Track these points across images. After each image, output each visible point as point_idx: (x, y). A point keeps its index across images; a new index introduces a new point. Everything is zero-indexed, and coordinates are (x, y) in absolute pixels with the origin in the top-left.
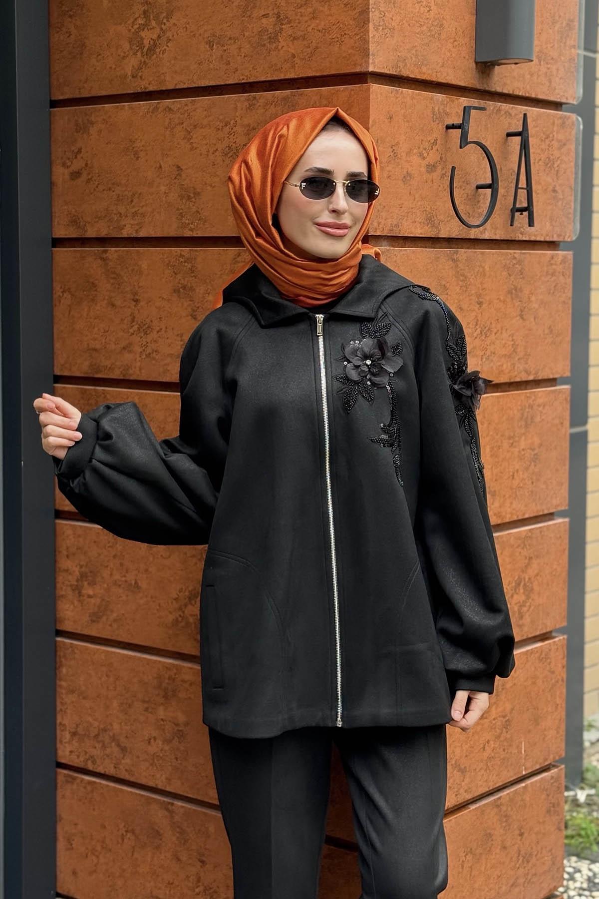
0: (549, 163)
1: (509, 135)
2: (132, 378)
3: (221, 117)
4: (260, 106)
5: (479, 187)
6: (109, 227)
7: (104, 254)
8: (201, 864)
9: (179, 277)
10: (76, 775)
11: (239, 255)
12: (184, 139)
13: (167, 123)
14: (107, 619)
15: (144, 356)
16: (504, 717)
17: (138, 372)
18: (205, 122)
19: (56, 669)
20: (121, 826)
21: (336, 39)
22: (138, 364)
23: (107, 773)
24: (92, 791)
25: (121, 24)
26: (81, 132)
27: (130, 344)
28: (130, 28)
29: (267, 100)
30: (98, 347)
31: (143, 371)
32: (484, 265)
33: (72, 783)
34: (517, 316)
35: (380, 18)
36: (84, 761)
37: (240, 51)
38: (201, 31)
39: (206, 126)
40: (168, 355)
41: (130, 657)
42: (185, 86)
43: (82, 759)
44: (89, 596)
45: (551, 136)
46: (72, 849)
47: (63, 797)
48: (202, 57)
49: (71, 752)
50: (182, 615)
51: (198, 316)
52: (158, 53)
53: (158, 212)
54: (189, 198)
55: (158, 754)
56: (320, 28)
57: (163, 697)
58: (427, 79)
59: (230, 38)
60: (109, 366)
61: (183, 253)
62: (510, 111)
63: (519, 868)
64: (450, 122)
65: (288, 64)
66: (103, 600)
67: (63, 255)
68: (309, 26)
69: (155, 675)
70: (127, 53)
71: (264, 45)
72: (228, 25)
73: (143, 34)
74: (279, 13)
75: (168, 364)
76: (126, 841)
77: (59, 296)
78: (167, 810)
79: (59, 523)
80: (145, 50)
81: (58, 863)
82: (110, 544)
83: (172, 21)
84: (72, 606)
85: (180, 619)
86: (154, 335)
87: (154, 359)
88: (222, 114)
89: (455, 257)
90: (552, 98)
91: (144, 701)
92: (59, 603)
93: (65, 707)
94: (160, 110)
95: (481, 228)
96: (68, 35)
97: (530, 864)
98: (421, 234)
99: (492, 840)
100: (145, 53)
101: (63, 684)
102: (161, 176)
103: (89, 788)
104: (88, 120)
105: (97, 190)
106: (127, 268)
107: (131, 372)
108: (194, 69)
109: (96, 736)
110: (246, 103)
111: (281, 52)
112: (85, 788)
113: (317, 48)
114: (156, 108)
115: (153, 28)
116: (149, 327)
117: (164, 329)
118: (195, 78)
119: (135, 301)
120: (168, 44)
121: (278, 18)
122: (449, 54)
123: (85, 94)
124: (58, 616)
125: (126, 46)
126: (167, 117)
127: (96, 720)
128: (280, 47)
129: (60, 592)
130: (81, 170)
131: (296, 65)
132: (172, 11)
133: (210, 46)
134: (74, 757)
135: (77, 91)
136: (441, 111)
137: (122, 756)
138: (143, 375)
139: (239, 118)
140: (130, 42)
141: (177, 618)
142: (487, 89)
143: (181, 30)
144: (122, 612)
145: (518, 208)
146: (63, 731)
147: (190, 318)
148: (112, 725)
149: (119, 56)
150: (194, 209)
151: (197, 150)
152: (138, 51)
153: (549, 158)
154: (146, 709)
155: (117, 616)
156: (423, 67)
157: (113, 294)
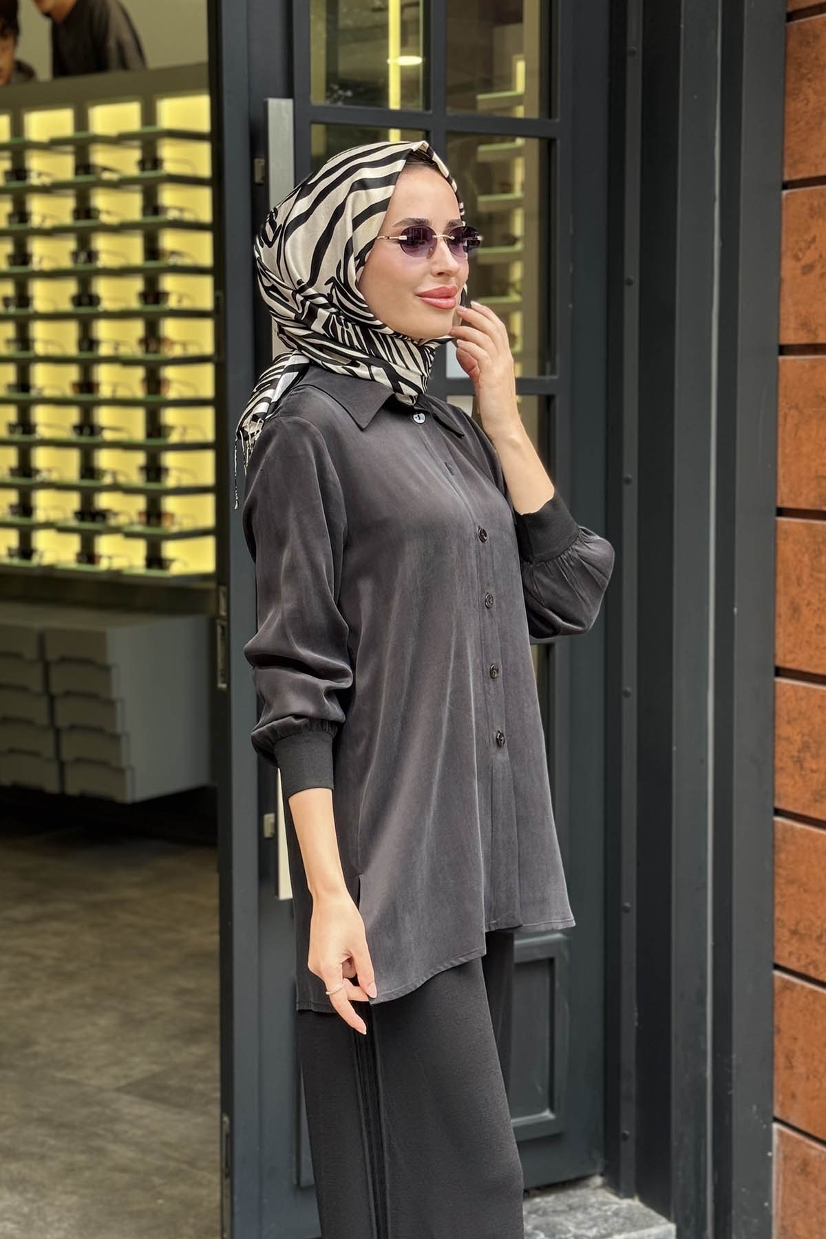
19: (773, 853)
24: (813, 1002)
26: (817, 217)
33: (792, 989)
36: (805, 966)
43: (803, 962)
44: (812, 771)
46: (792, 1067)
47: (783, 1005)
49: (791, 954)
67: (792, 365)
77: (785, 413)
79: (780, 683)
81: (776, 1084)
84: (792, 781)
92: (778, 776)
93: (785, 899)
96: (805, 102)
101: (781, 871)
103: (810, 998)
104: (824, 202)
109: (819, 938)
112: (806, 997)
124: (776, 791)
127: (819, 918)
129: (778, 764)
130: (815, 263)
135: (813, 169)
146: (781, 928)
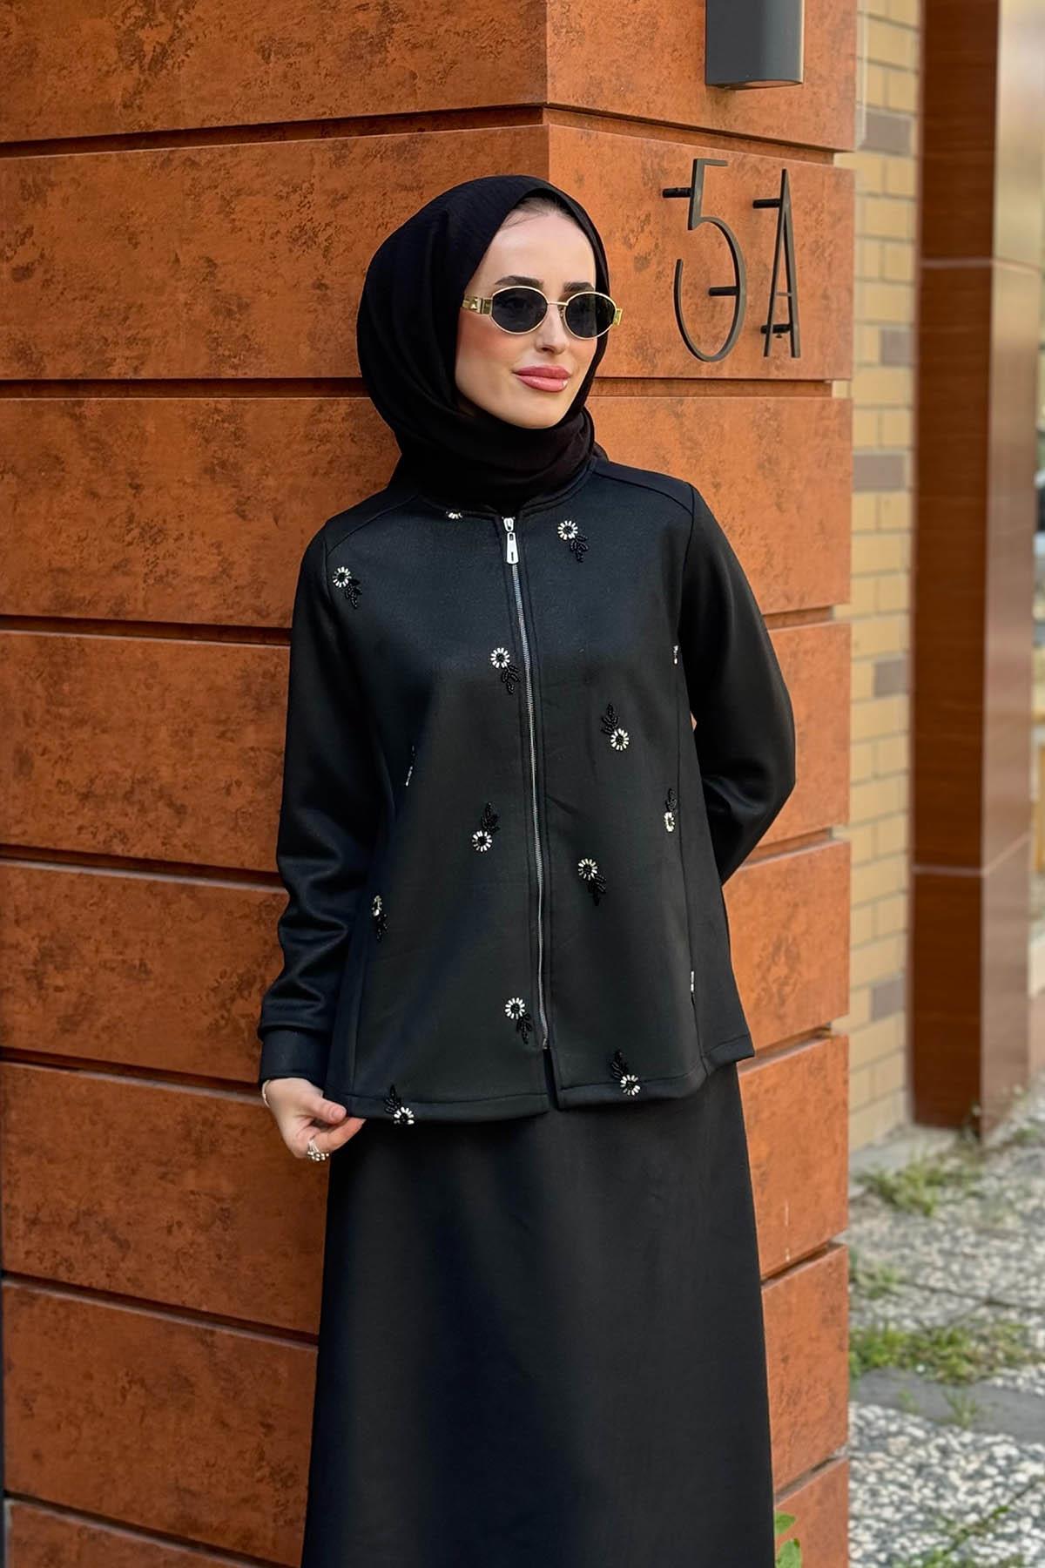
0: (817, 249)
1: (759, 204)
2: (130, 618)
3: (285, 178)
4: (354, 159)
5: (715, 292)
6: (85, 362)
7: (77, 408)
8: (263, 1430)
9: (214, 446)
10: (37, 1291)
11: (321, 410)
12: (218, 213)
13: (187, 186)
14: (90, 1028)
15: (151, 581)
17: (141, 608)
18: (257, 184)
20: (121, 1374)
21: (489, 49)
22: (141, 595)
23: (94, 1285)
24: (67, 1317)
25: (101, 16)
26: (32, 199)
27: (127, 561)
28: (119, 23)
29: (366, 148)
30: (68, 565)
31: (150, 606)
32: (721, 422)
33: (31, 1306)
34: (771, 507)
35: (561, 13)
36: (51, 1268)
37: (319, 67)
38: (248, 31)
39: (258, 192)
40: (196, 579)
41: (134, 1089)
42: (220, 124)
43: (47, 1264)
44: (58, 989)
45: (820, 205)
46: (33, 1415)
47: (15, 1329)
48: (249, 75)
49: (28, 1253)
50: (226, 1015)
51: (247, 513)
52: (169, 67)
53: (174, 337)
54: (230, 313)
55: (185, 1250)
56: (460, 29)
57: (194, 1154)
58: (633, 114)
59: (300, 44)
60: (88, 598)
61: (219, 406)
62: (760, 167)
63: (781, 1414)
64: (669, 185)
65: (404, 90)
66: (82, 994)
68: (440, 25)
69: (179, 1119)
70: (114, 67)
71: (361, 57)
72: (296, 21)
73: (141, 34)
74: (386, 2)
75: (195, 594)
76: (129, 1398)
78: (204, 1342)
80: (147, 60)
81: (7, 1442)
82: (95, 900)
83: (197, 12)
84: (26, 1007)
85: (222, 1022)
86: (170, 545)
87: (170, 585)
88: (287, 172)
89: (679, 409)
90: (819, 144)
91: (159, 1163)
92: (2, 1000)
93: (17, 1176)
94: (176, 163)
95: (718, 363)
96: (5, 33)
97: (798, 1409)
98: (628, 372)
100: (146, 67)
101: (13, 1138)
102: (178, 276)
103: (62, 1312)
104: (44, 180)
105: (62, 299)
106: (118, 431)
107: (129, 607)
108: (236, 95)
109: (73, 1225)
110: (331, 154)
111: (392, 68)
112: (55, 1312)
113: (455, 62)
114: (168, 160)
115: (162, 24)
116: (159, 532)
117: (187, 535)
118: (238, 109)
119: (133, 488)
120: (189, 52)
121: (384, 10)
122: (665, 73)
123: (37, 135)
125: (113, 54)
126: (188, 175)
127: (72, 1197)
128: (389, 61)
129: (3, 984)
130: (33, 264)
131: (418, 91)
133: (263, 56)
134: (33, 1260)
135: (24, 130)
136: (656, 167)
137: (121, 1255)
138: (150, 613)
139: (317, 178)
140: (119, 48)
141: (217, 1021)
142: (723, 129)
143: (212, 28)
144: (118, 1013)
145: (775, 326)
146: (12, 1218)
147: (233, 516)
148: (101, 1205)
149: (99, 70)
150: (239, 332)
151: (245, 231)
152: (132, 63)
153: (816, 242)
154: (163, 1177)
155: (109, 1021)
156: (627, 94)
157: (94, 477)
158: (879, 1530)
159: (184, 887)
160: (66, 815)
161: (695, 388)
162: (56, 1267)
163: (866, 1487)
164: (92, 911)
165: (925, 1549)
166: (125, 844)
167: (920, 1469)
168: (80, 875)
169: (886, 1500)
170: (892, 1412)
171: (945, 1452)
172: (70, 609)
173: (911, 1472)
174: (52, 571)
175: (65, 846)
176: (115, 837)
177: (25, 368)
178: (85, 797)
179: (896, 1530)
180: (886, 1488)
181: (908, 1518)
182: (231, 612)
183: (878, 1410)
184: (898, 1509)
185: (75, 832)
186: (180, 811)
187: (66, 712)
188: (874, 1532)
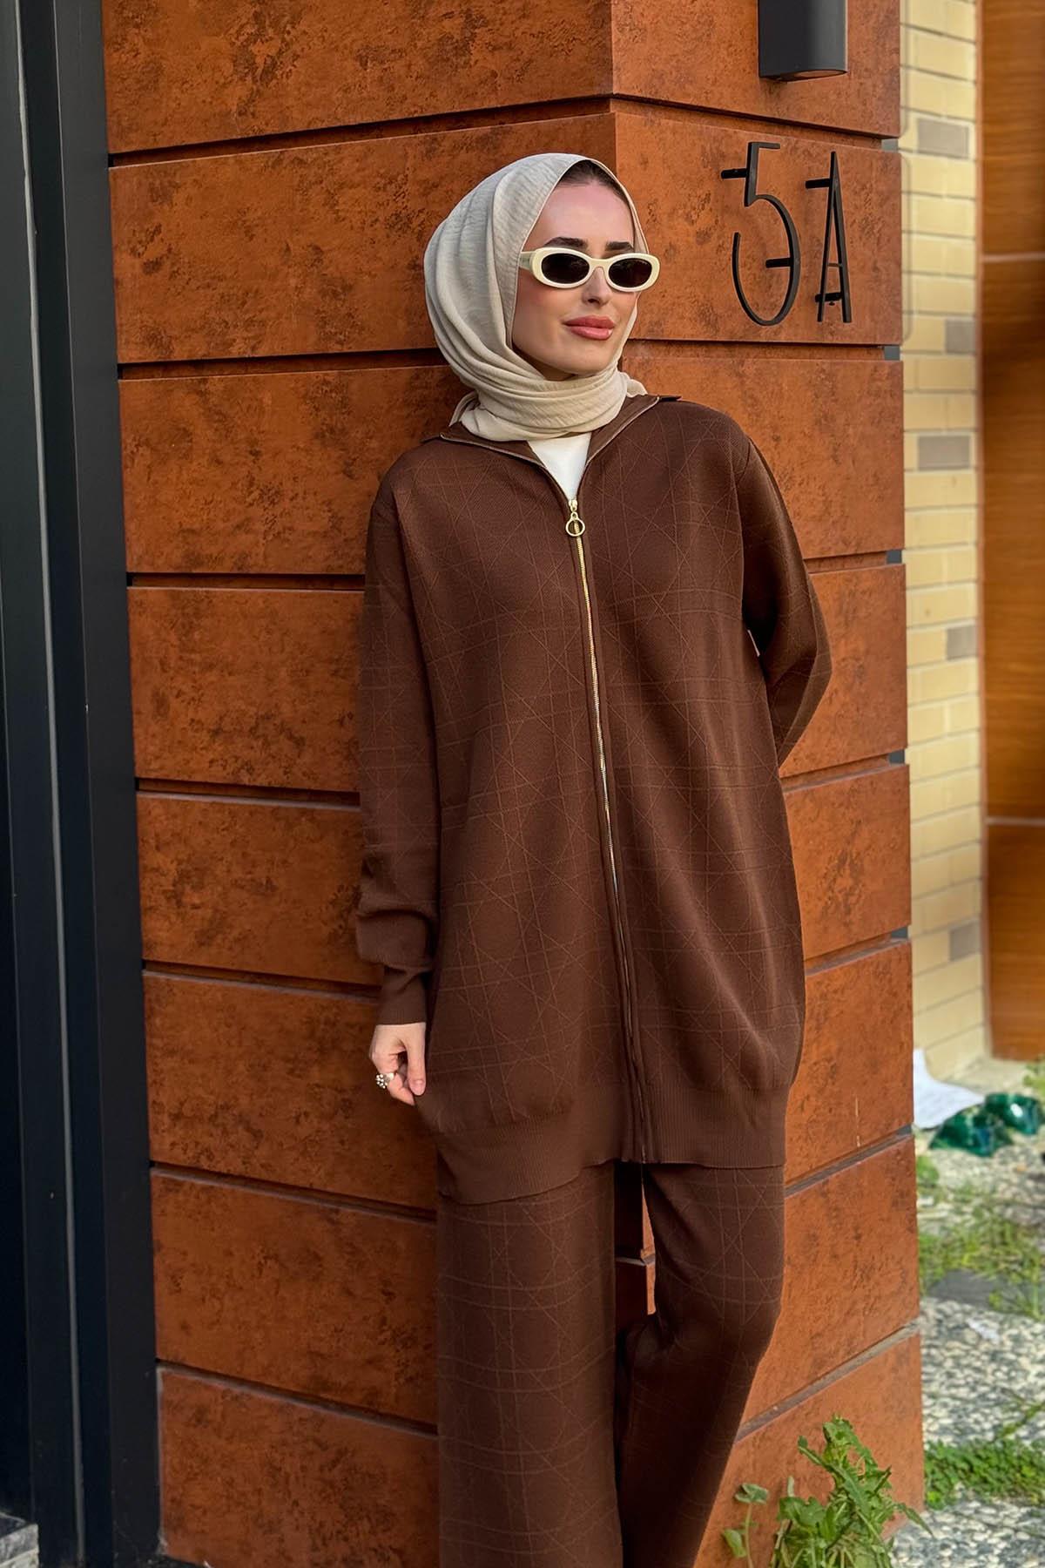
0: (867, 227)
1: (811, 184)
2: (252, 572)
3: (382, 171)
4: (443, 151)
5: (772, 264)
6: (209, 343)
7: (202, 386)
8: (385, 1297)
9: (323, 414)
10: (180, 1178)
11: (417, 377)
12: (324, 205)
13: (296, 182)
14: (224, 940)
15: (270, 537)
16: (829, 1060)
17: (261, 562)
18: (357, 179)
20: (258, 1251)
21: (561, 48)
22: (261, 550)
23: (231, 1172)
24: (209, 1202)
25: (217, 35)
26: (160, 200)
28: (233, 40)
29: (454, 142)
30: (196, 526)
31: (270, 560)
32: (780, 381)
33: (177, 1191)
34: (828, 459)
35: (625, 13)
36: (193, 1157)
37: (410, 70)
38: (348, 41)
39: (359, 185)
40: (309, 534)
41: (264, 995)
42: (325, 126)
43: (191, 1153)
44: (195, 907)
45: (868, 186)
46: (180, 1291)
47: (163, 1213)
48: (349, 81)
49: (173, 1144)
50: (343, 923)
51: (354, 472)
52: (279, 78)
53: (287, 318)
55: (312, 1138)
56: (534, 32)
57: (318, 1051)
58: (693, 103)
59: (393, 51)
60: (215, 555)
61: (327, 378)
62: (811, 151)
63: (856, 1287)
64: (729, 168)
65: (486, 87)
66: (216, 911)
67: (135, 391)
68: (517, 28)
69: (305, 1020)
70: (230, 79)
71: (448, 59)
72: (389, 30)
73: (253, 49)
74: (469, 10)
75: (309, 547)
76: (264, 1271)
77: (132, 452)
78: (331, 1221)
79: (141, 798)
80: (259, 71)
81: (158, 1314)
82: (226, 825)
83: (302, 27)
84: (167, 923)
85: (341, 932)
86: (287, 504)
87: (287, 540)
88: (383, 166)
89: (741, 369)
90: (866, 130)
91: (288, 1060)
92: (145, 919)
93: (162, 1076)
94: (285, 162)
95: (776, 326)
96: (133, 54)
97: (872, 1283)
98: (692, 335)
99: (818, 1245)
100: (258, 78)
101: (158, 1042)
102: (290, 263)
103: (203, 1197)
104: (170, 182)
105: (187, 287)
106: (239, 404)
107: (250, 561)
108: (338, 99)
109: (213, 1117)
110: (422, 148)
111: (474, 69)
112: (198, 1197)
113: (531, 61)
114: (279, 161)
115: (271, 39)
116: (277, 492)
117: (301, 495)
118: (341, 112)
119: (253, 455)
120: (295, 63)
121: (467, 18)
122: (722, 66)
123: (163, 143)
124: (145, 939)
125: (228, 67)
126: (296, 172)
127: (212, 1093)
128: (472, 63)
129: (145, 902)
130: (161, 258)
131: (499, 89)
132: (300, 13)
133: (361, 65)
134: (178, 1151)
135: (151, 140)
136: (715, 151)
137: (255, 1144)
138: (271, 565)
139: (411, 169)
140: (234, 62)
141: (335, 930)
142: (777, 117)
143: (315, 41)
144: (248, 927)
145: (827, 295)
146: (159, 1113)
147: (341, 475)
148: (236, 1099)
149: (217, 83)
150: (344, 311)
151: (346, 221)
152: (246, 74)
153: (866, 219)
154: (291, 1072)
155: (240, 934)
156: (687, 86)
157: (218, 446)
158: (955, 1406)
159: (303, 812)
160: (198, 750)
161: (757, 351)
162: (197, 1157)
163: (943, 1371)
164: (224, 836)
165: (996, 1422)
166: (251, 774)
167: (994, 1356)
168: (214, 803)
169: (962, 1382)
170: (968, 1307)
171: (1017, 1340)
172: (201, 564)
173: (985, 1358)
174: (183, 531)
175: (198, 778)
176: (242, 768)
177: (156, 351)
178: (216, 733)
179: (971, 1407)
180: (962, 1372)
181: (983, 1396)
182: (341, 562)
183: (956, 1306)
184: (973, 1389)
185: (208, 765)
186: (299, 743)
187: (196, 657)
188: (950, 1409)
